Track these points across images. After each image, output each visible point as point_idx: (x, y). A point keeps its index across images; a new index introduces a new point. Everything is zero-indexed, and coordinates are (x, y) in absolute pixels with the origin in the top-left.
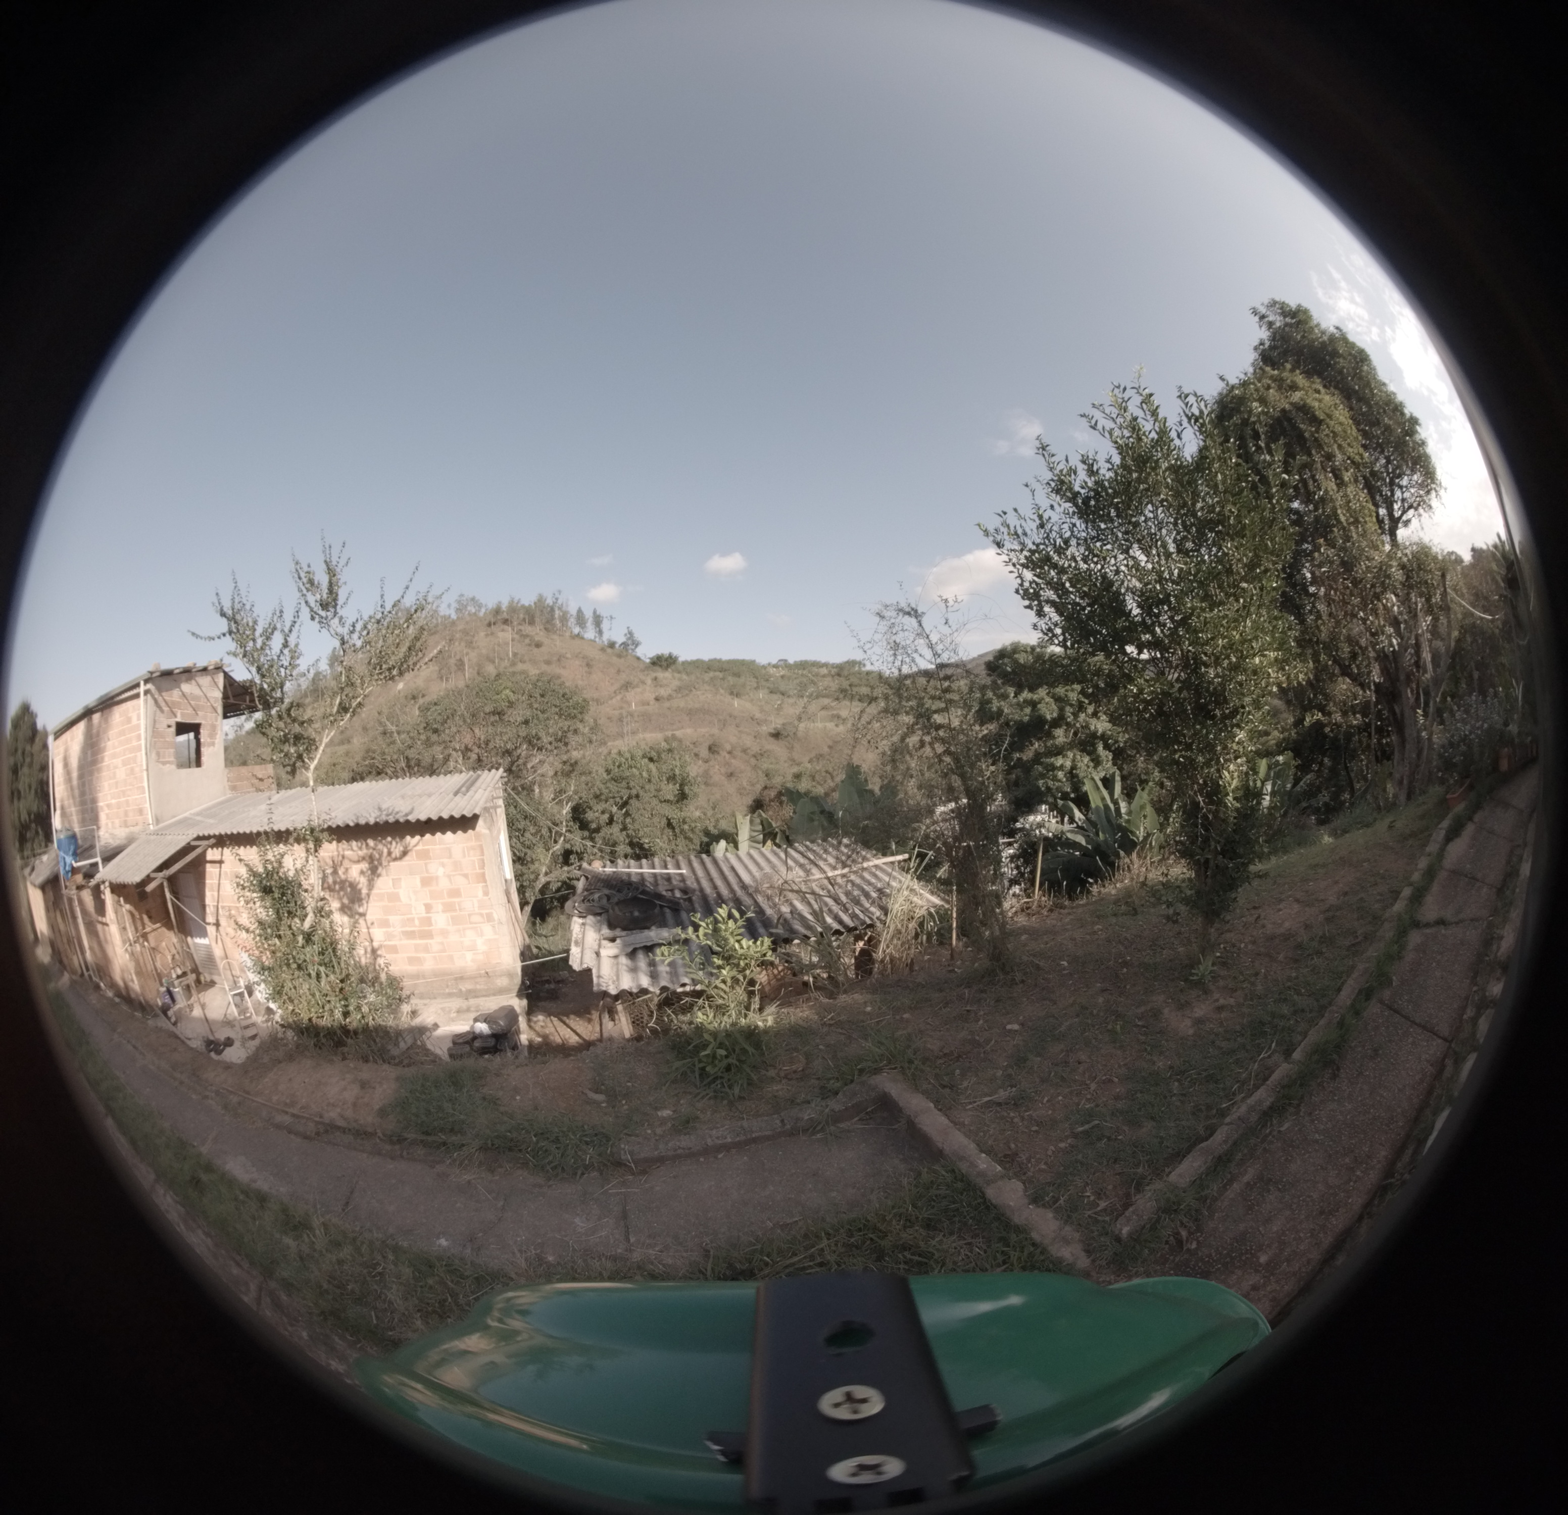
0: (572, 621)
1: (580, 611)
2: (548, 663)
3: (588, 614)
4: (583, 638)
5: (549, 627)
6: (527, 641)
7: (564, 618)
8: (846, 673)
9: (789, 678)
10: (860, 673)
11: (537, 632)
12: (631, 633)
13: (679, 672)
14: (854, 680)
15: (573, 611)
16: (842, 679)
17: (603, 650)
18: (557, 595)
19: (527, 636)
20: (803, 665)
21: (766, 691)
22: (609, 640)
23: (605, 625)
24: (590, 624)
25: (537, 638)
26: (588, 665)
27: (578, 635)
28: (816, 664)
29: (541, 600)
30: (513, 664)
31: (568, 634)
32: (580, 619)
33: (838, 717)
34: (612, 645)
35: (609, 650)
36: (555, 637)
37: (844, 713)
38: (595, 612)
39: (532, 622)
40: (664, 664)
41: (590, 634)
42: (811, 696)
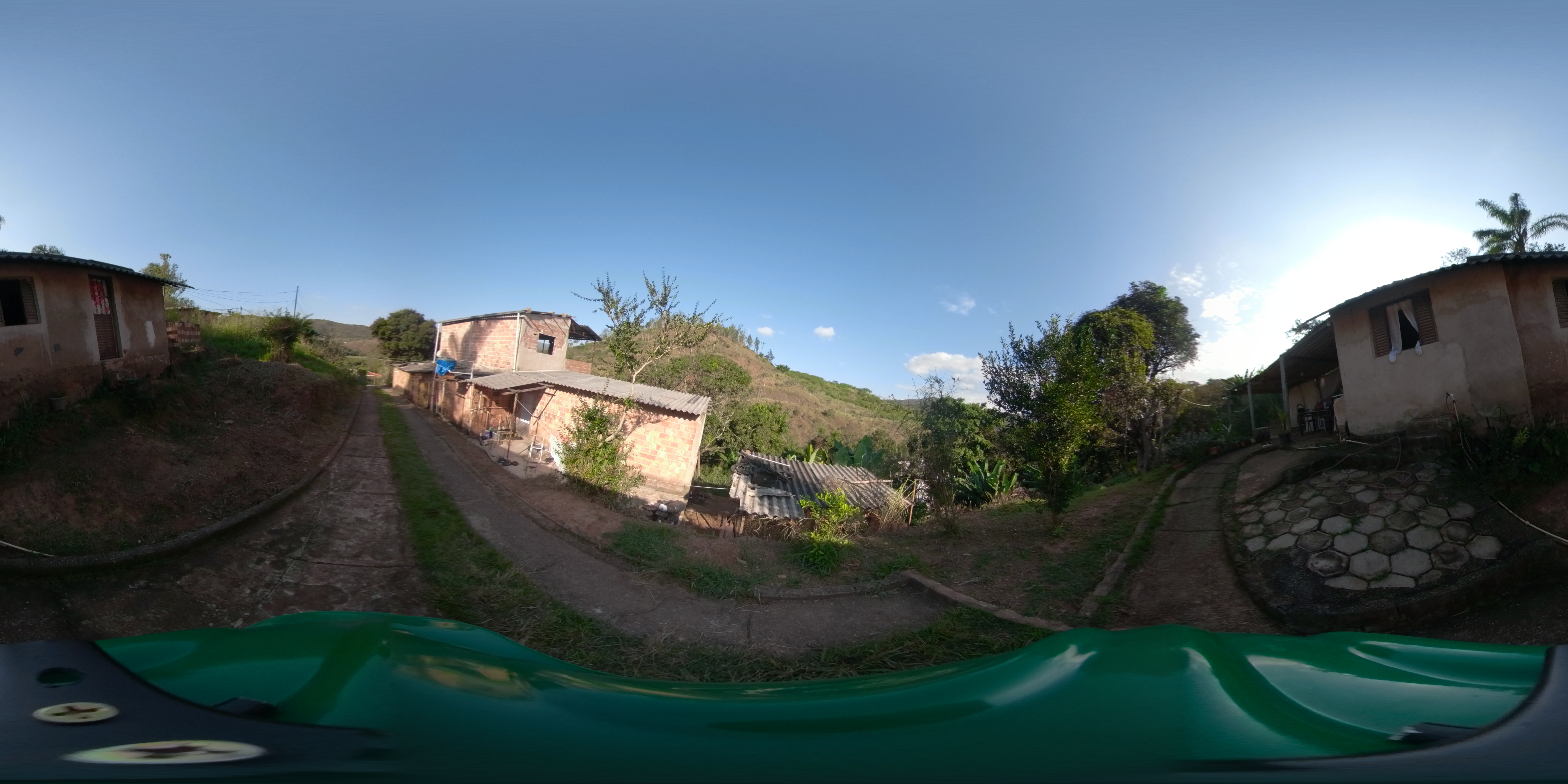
0: (745, 340)
1: (750, 336)
2: (731, 355)
3: (754, 339)
4: (749, 349)
5: (734, 339)
6: (723, 343)
7: (742, 338)
8: (862, 393)
9: (836, 390)
10: (868, 395)
11: (728, 341)
12: (771, 352)
13: (789, 375)
14: (865, 397)
15: (747, 336)
16: (860, 396)
17: (757, 356)
18: (741, 327)
19: (723, 341)
20: (844, 386)
21: (825, 393)
22: (760, 353)
23: (760, 346)
24: (753, 343)
25: (727, 344)
26: (749, 361)
27: (747, 347)
28: (849, 386)
29: (732, 327)
30: (714, 352)
31: (742, 345)
32: (749, 340)
33: (854, 412)
34: (761, 355)
35: (759, 357)
36: (736, 345)
37: (858, 411)
38: (757, 339)
39: (727, 336)
40: (783, 370)
41: (753, 348)
42: (844, 400)
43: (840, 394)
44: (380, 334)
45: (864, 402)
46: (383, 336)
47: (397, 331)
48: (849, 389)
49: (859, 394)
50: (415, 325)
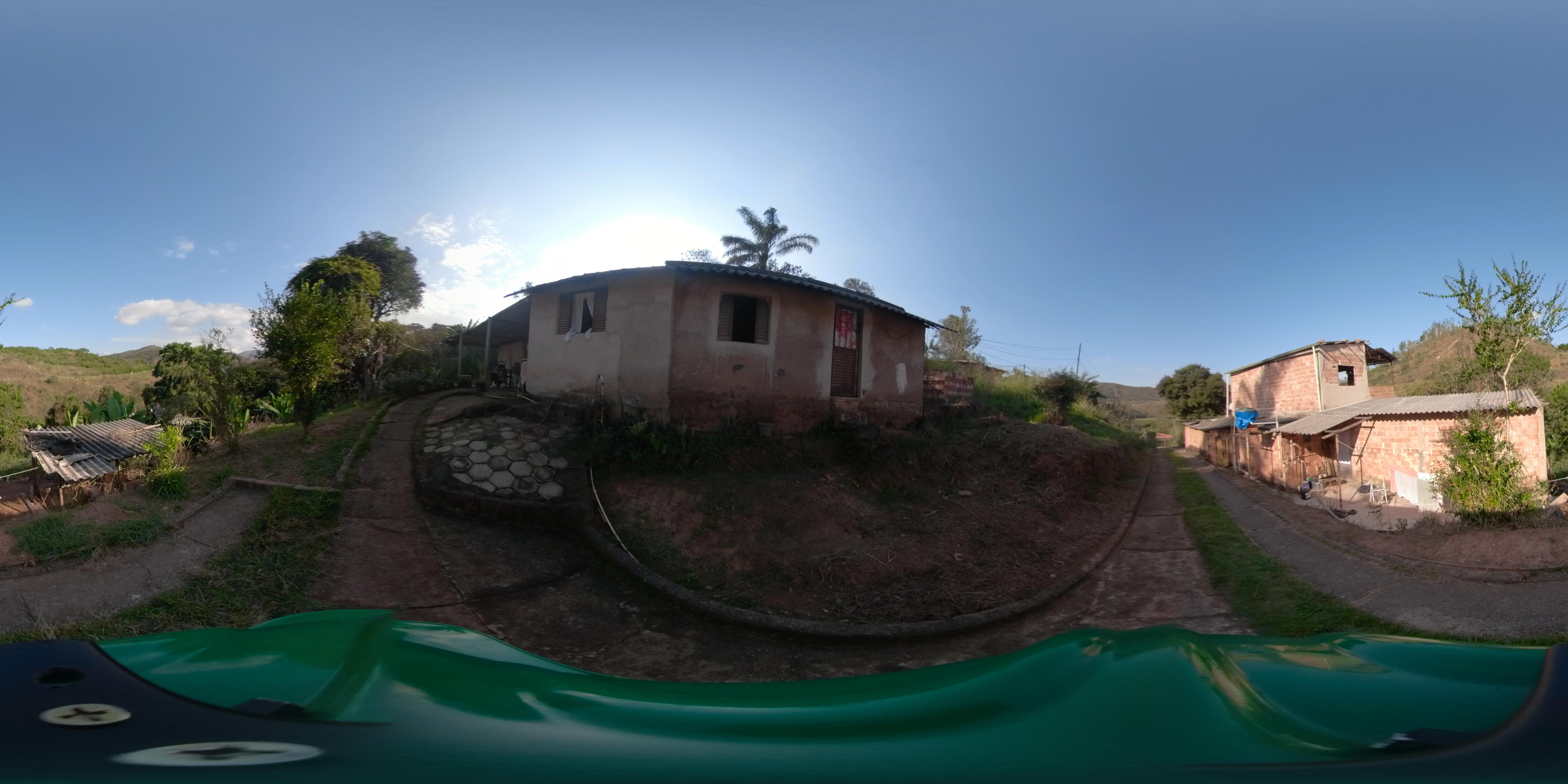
44: (1166, 393)
46: (1171, 395)
47: (1185, 389)
50: (1202, 380)
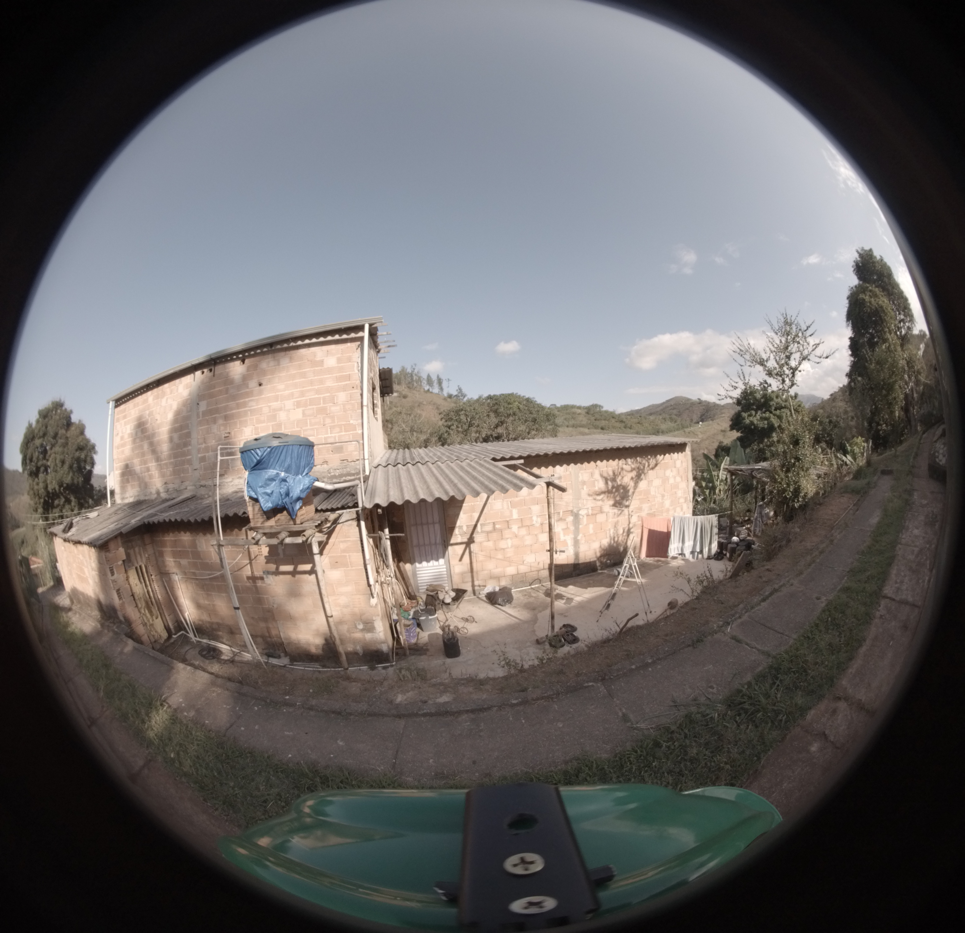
0: (424, 382)
1: (429, 376)
2: (412, 407)
3: (434, 378)
4: (432, 393)
5: (411, 385)
7: (420, 379)
8: (592, 413)
10: (600, 412)
11: (403, 389)
12: (460, 389)
14: (597, 416)
15: (425, 376)
16: (590, 416)
17: (444, 399)
18: (414, 367)
20: (566, 407)
22: (448, 394)
23: (444, 385)
24: (436, 384)
25: (403, 393)
27: (429, 390)
28: (573, 407)
31: (422, 390)
32: (429, 381)
34: (450, 396)
35: (449, 400)
36: (414, 392)
38: (438, 376)
39: (399, 383)
41: (436, 390)
42: (573, 426)
43: (565, 419)
45: (597, 423)
48: (574, 410)
49: (588, 413)
